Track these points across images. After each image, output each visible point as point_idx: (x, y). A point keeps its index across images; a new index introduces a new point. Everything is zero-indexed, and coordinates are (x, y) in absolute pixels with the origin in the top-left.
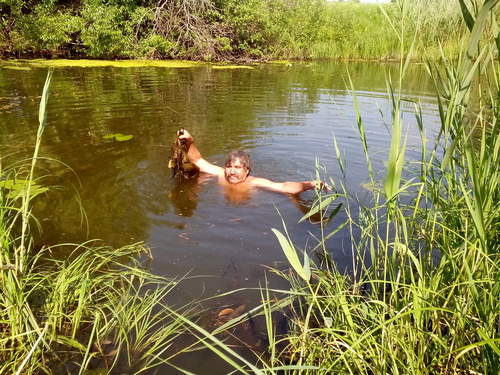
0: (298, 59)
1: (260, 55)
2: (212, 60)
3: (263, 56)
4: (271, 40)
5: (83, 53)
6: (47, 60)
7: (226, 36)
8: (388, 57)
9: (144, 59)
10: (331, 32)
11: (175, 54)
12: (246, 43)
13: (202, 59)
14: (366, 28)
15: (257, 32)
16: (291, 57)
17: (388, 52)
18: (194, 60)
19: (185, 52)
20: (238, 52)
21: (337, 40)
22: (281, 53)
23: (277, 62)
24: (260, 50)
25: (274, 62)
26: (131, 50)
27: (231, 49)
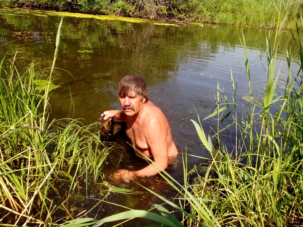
0: (207, 22)
1: (184, 18)
2: (155, 19)
3: (186, 19)
4: (192, 9)
5: (78, 9)
6: (57, 11)
7: (164, 5)
8: (265, 25)
9: (114, 15)
10: (230, 7)
11: (132, 14)
12: (176, 10)
13: (149, 18)
14: (252, 6)
15: (184, 3)
16: (203, 21)
17: (264, 23)
18: (144, 19)
19: (138, 13)
20: (171, 15)
21: (233, 12)
22: (197, 18)
23: (194, 24)
24: (184, 15)
25: (193, 23)
26: (106, 9)
27: (167, 13)
